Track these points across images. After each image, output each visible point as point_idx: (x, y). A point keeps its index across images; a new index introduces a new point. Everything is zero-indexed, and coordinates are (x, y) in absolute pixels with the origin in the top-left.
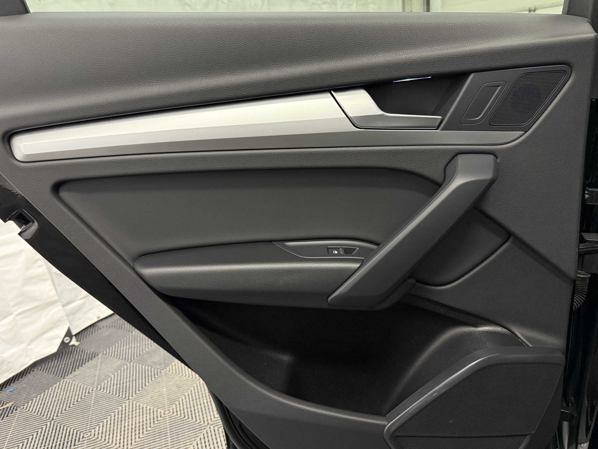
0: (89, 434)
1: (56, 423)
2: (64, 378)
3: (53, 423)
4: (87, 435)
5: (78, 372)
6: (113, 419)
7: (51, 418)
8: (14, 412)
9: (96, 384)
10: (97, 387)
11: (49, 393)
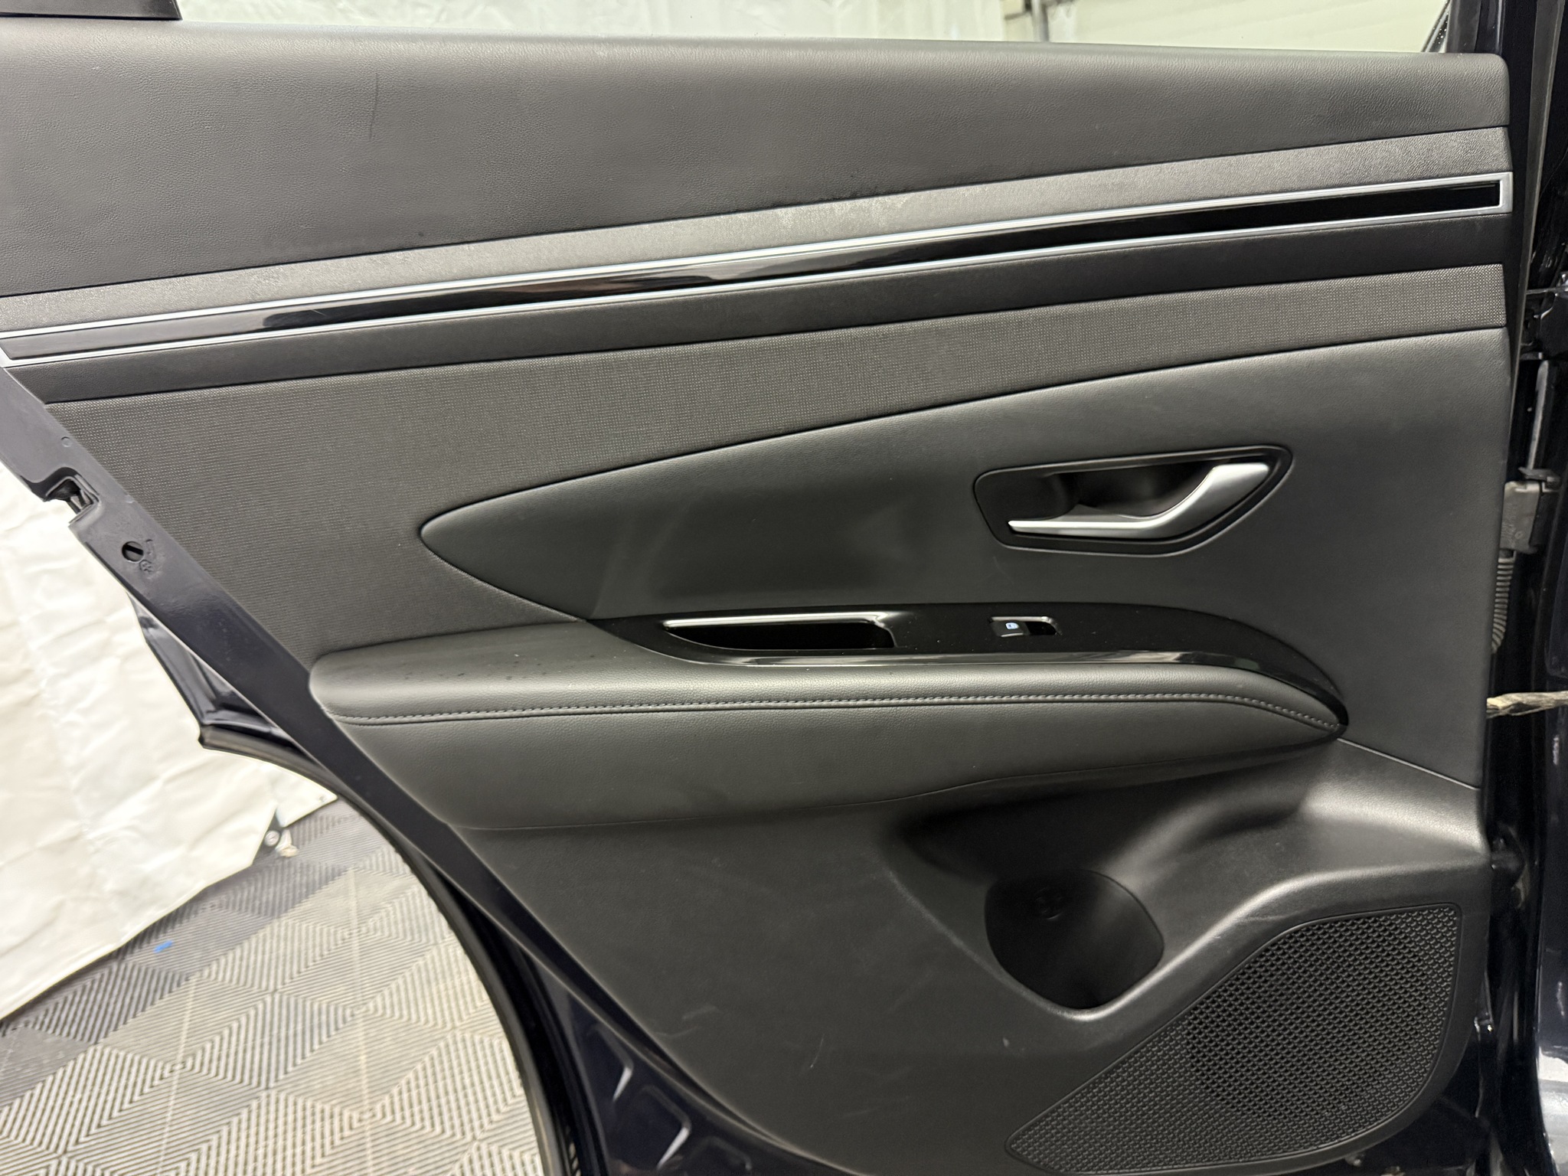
0: (364, 1009)
1: (285, 998)
2: (279, 917)
3: (277, 996)
4: (359, 1009)
5: (307, 905)
6: (409, 980)
7: (271, 988)
8: (183, 983)
9: (355, 922)
10: (359, 928)
11: (253, 946)
